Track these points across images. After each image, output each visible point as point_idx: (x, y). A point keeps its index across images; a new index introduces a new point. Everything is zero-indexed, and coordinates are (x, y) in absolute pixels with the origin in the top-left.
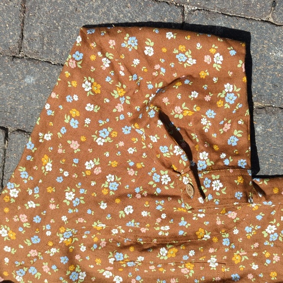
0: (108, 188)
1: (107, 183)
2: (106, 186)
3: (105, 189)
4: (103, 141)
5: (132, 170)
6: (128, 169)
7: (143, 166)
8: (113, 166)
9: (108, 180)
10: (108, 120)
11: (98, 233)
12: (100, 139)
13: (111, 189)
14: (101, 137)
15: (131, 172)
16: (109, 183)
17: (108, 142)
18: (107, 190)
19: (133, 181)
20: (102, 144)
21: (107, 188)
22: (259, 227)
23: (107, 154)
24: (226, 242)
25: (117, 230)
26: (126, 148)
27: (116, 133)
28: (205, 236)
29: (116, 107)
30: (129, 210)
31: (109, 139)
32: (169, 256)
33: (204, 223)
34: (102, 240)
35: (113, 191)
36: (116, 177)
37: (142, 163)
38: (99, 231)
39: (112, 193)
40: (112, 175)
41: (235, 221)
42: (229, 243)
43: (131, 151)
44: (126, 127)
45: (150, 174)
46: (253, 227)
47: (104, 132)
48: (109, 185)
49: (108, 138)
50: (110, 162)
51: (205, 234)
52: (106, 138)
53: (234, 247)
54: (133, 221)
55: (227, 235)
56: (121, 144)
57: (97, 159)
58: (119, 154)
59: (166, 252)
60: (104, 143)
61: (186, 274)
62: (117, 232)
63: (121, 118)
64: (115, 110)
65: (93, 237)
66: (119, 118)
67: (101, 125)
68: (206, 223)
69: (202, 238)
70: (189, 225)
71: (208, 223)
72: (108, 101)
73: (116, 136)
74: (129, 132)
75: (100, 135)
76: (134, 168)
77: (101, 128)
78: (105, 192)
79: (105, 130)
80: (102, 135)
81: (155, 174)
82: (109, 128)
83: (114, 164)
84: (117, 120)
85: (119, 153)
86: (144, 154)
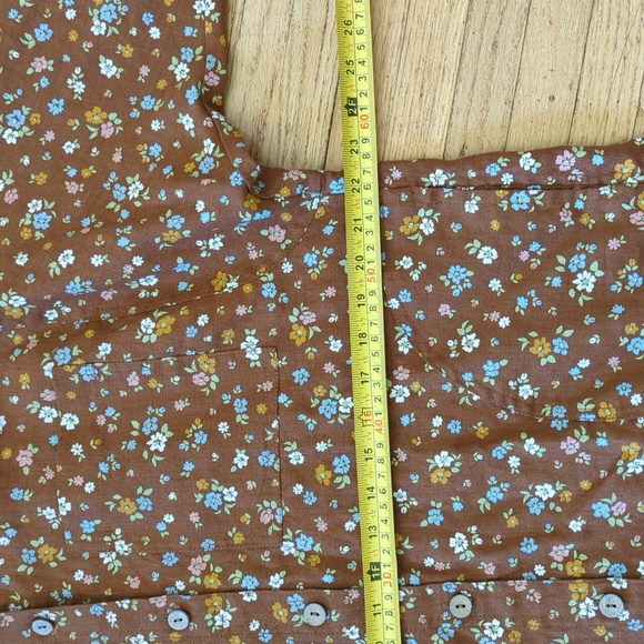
0: (31, 226)
1: (28, 216)
2: (28, 222)
3: (25, 229)
4: (16, 134)
5: (73, 183)
6: (67, 183)
7: (94, 172)
8: (39, 183)
9: (31, 211)
10: (20, 92)
11: (19, 325)
12: (10, 131)
13: (37, 226)
14: (11, 127)
15: (73, 188)
16: (32, 214)
17: (25, 135)
18: (30, 230)
19: (78, 204)
20: (14, 141)
21: (29, 227)
22: (330, 251)
23: (26, 161)
24: (269, 291)
25: (54, 311)
26: (59, 142)
27: (39, 116)
28: (228, 285)
29: (32, 64)
30: (67, 258)
31: (26, 129)
32: (160, 332)
33: (226, 260)
34: (30, 337)
35: (41, 230)
36: (46, 202)
37: (91, 168)
38: (20, 321)
39: (39, 235)
40: (38, 199)
41: (283, 247)
42: (275, 292)
43: (69, 147)
44: (54, 101)
45: (106, 185)
46: (317, 252)
47: (16, 117)
48: (32, 219)
49: (24, 128)
50: (33, 177)
51: (229, 281)
52: (20, 129)
53: (286, 300)
54: (77, 279)
55: (271, 277)
56: (50, 136)
57: (8, 174)
58: (47, 156)
59: (153, 325)
60: (18, 139)
61: (203, 387)
62: (56, 315)
63: (43, 85)
64: (30, 71)
65: (10, 336)
66: (39, 86)
67: (8, 103)
68: (230, 260)
69: (223, 289)
70: (196, 268)
71: (232, 258)
72: (16, 54)
73: (39, 121)
74: (61, 109)
75: (9, 124)
76: (78, 179)
77: (9, 110)
78: (26, 235)
79: (17, 112)
80: (13, 122)
81: (117, 186)
82: (24, 108)
83: (40, 178)
84: (37, 89)
85: (47, 154)
86: (94, 150)
